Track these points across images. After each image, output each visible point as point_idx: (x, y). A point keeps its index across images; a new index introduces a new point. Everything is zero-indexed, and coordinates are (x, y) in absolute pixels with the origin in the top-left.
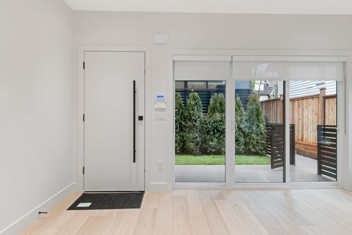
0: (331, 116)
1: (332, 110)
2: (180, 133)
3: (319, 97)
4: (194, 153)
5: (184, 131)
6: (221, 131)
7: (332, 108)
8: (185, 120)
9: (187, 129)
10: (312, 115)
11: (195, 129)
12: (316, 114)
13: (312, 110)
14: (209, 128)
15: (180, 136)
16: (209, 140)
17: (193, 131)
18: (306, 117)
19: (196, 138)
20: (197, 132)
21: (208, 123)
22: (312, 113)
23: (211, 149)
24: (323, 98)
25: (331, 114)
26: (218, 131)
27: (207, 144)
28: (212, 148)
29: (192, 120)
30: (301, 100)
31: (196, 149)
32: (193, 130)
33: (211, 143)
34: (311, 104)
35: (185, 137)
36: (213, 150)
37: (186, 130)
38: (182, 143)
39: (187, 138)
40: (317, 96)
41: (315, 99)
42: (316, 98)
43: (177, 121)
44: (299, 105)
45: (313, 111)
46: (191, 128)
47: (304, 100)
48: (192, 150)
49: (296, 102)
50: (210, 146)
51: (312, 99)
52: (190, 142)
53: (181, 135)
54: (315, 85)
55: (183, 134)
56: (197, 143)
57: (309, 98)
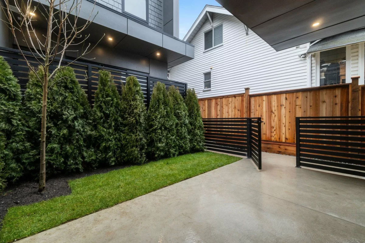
0: (258, 111)
1: (259, 106)
2: (116, 135)
3: (243, 96)
4: (139, 162)
5: (122, 131)
6: (168, 128)
7: (259, 105)
8: (123, 114)
9: (126, 128)
10: (233, 111)
11: (139, 128)
12: (238, 110)
13: (233, 107)
14: (156, 125)
15: (115, 140)
16: (156, 141)
17: (136, 130)
18: (226, 113)
19: (141, 139)
20: (140, 131)
21: (154, 118)
22: (233, 109)
23: (160, 153)
24: (249, 96)
25: (258, 110)
26: (166, 128)
27: (154, 146)
28: (161, 151)
29: (133, 114)
30: (219, 99)
31: (141, 155)
32: (136, 128)
33: (159, 145)
34: (233, 102)
35: (124, 140)
36: (162, 154)
37: (124, 130)
38: (119, 150)
39: (126, 141)
40: (241, 95)
41: (237, 97)
42: (239, 97)
43: (111, 115)
44: (217, 103)
45: (235, 108)
46: (133, 127)
47: (224, 99)
48: (136, 159)
49: (214, 100)
50: (158, 148)
51: (234, 98)
52: (132, 147)
53: (116, 138)
54: (202, 91)
55: (120, 135)
56: (141, 147)
57: (229, 97)
